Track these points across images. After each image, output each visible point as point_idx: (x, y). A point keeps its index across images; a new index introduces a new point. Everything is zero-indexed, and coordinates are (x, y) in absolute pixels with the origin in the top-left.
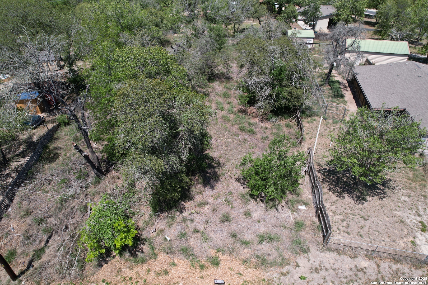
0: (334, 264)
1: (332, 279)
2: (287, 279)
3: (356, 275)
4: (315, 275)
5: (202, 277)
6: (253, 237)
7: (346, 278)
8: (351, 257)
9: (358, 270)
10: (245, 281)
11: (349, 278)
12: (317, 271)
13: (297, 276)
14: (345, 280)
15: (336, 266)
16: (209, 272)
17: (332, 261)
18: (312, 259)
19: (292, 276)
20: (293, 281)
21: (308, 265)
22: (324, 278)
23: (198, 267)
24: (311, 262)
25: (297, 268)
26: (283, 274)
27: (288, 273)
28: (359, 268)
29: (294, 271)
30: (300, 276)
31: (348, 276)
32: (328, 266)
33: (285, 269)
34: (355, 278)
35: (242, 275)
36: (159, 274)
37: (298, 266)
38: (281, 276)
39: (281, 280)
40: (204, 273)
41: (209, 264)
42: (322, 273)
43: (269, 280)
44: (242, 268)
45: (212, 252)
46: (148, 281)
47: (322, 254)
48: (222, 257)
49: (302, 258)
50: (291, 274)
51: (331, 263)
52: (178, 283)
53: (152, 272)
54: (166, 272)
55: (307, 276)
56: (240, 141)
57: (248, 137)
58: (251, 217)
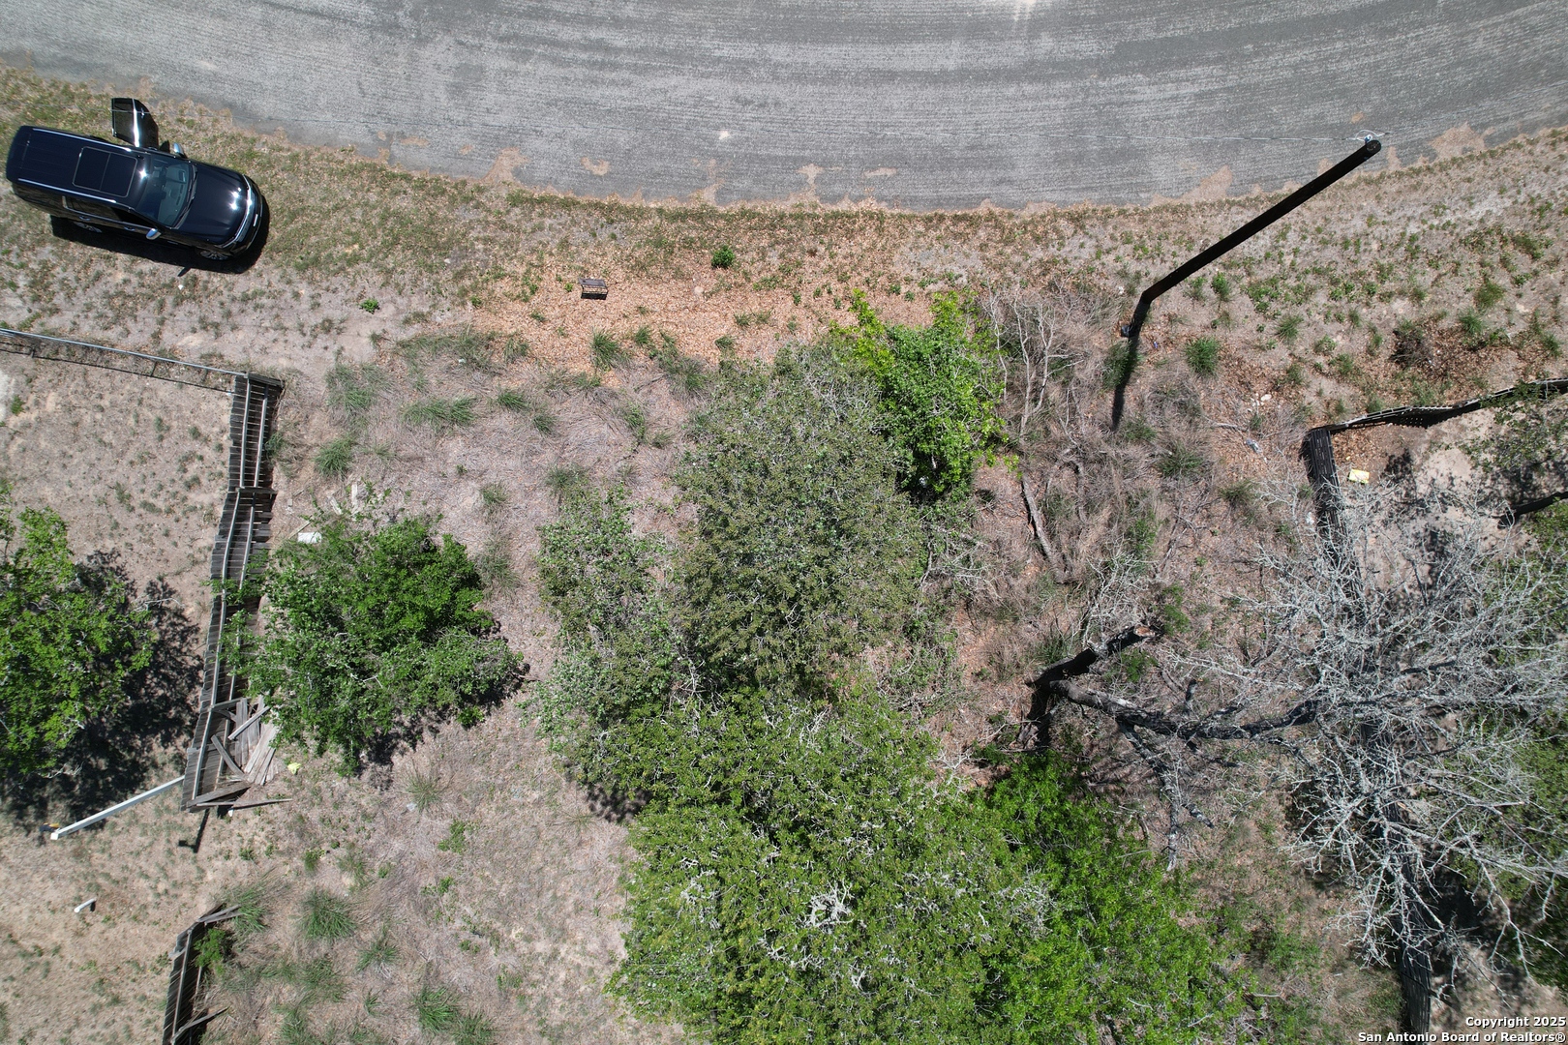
0: (275, 341)
1: (293, 302)
2: (414, 305)
3: (229, 314)
4: (336, 315)
5: (642, 310)
6: (489, 424)
7: (256, 308)
8: (221, 356)
9: (216, 326)
10: (526, 300)
11: (251, 305)
12: (327, 326)
13: (387, 311)
14: (264, 300)
15: (272, 334)
16: (623, 327)
17: (279, 348)
18: (330, 356)
19: (399, 312)
20: (399, 300)
21: (344, 340)
22: (316, 306)
23: (655, 337)
24: (336, 348)
25: (379, 332)
26: (420, 317)
27: (407, 321)
28: (212, 331)
29: (388, 326)
30: (377, 314)
31: (250, 310)
32: (294, 337)
33: (414, 330)
34: (235, 308)
35: (534, 316)
36: (763, 320)
37: (376, 339)
38: (430, 313)
39: (431, 303)
40: (637, 324)
41: (625, 346)
42: (315, 319)
43: (464, 304)
44: (532, 334)
45: (612, 380)
46: (790, 302)
47: (297, 365)
48: (583, 367)
49: (357, 358)
50: (402, 317)
51: (281, 343)
52: (708, 295)
53: (781, 323)
54: (742, 323)
55: (357, 312)
56: (496, 939)
57: (459, 973)
58: (483, 491)
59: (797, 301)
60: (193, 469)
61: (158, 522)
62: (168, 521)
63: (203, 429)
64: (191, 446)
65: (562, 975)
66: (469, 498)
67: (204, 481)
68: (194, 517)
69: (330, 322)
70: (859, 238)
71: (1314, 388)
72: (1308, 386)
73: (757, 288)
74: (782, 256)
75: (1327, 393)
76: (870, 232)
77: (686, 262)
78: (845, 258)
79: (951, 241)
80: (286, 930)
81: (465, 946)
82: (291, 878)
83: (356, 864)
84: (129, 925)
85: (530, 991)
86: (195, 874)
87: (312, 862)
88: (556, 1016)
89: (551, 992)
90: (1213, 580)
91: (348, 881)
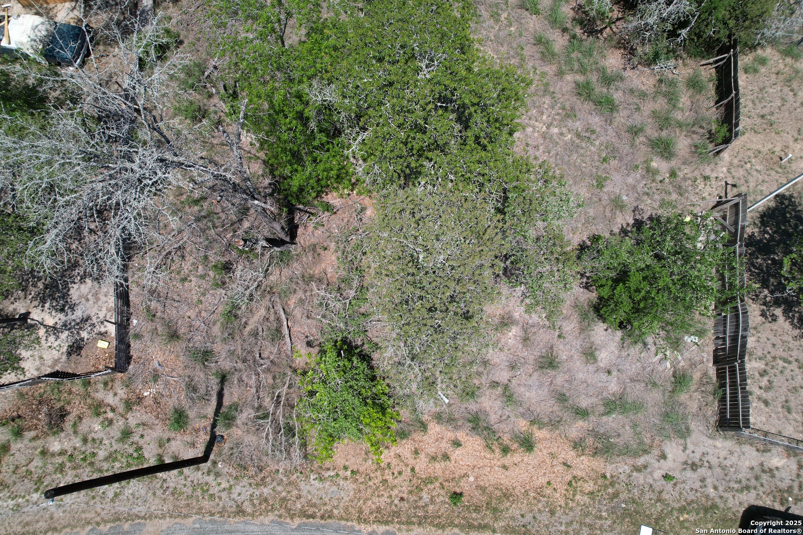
0: (725, 459)
1: (717, 483)
2: (642, 477)
3: (757, 478)
4: (689, 473)
5: (505, 467)
6: (594, 400)
7: (740, 482)
8: (758, 450)
9: (763, 471)
10: (574, 477)
11: (744, 483)
12: (694, 467)
13: (658, 474)
14: (736, 486)
15: (728, 463)
16: (517, 458)
17: (723, 454)
18: (690, 447)
19: (651, 473)
20: (651, 481)
21: (682, 457)
22: (703, 480)
23: (497, 451)
24: (687, 452)
25: (662, 461)
26: (638, 470)
27: (645, 467)
28: (766, 468)
29: (656, 465)
30: (664, 473)
31: (743, 480)
32: (714, 461)
33: (641, 461)
34: (753, 482)
35: (569, 466)
36: (434, 458)
37: (663, 457)
38: (632, 471)
39: (632, 478)
40: (508, 460)
41: (516, 445)
42: (702, 471)
43: (612, 477)
44: (570, 455)
45: (522, 425)
46: (417, 469)
47: (710, 442)
48: (539, 434)
49: (674, 444)
50: (649, 470)
51: (721, 457)
52: (466, 475)
53: (422, 455)
54: (446, 457)
55: (676, 474)
56: (578, 136)
57: (596, 121)
58: (595, 360)
59: (413, 469)
60: (764, 382)
61: (780, 352)
62: (774, 352)
63: (762, 406)
64: (768, 396)
65: (544, 117)
66: (604, 357)
67: (757, 375)
68: (760, 354)
69: (693, 469)
70: (374, 507)
71: (117, 398)
72: (121, 399)
73: (436, 478)
74: (421, 498)
75: (111, 394)
76: (367, 511)
77: (479, 498)
78: (382, 495)
79: (318, 502)
80: (683, 144)
81: (593, 132)
82: (683, 167)
83: (651, 172)
84: (762, 149)
85: (560, 111)
86: (733, 170)
87: (673, 174)
88: (547, 100)
89: (550, 110)
90: (194, 292)
91: (654, 164)
